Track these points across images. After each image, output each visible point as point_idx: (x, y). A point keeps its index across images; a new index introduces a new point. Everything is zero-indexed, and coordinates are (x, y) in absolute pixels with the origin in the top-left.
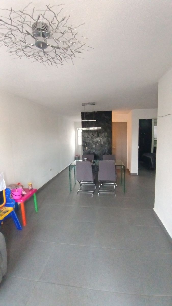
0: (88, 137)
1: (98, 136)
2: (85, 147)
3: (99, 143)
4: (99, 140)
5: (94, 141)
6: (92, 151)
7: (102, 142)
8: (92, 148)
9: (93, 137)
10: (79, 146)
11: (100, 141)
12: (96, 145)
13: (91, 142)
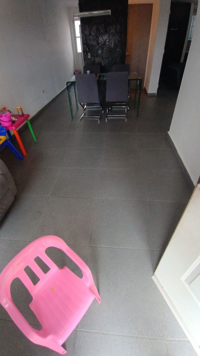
0: (90, 34)
1: (106, 32)
2: (87, 54)
3: (108, 45)
4: (108, 40)
5: (99, 42)
6: (97, 60)
7: (111, 43)
8: (97, 56)
9: (99, 34)
10: (78, 54)
11: (109, 42)
12: (102, 49)
13: (95, 43)
